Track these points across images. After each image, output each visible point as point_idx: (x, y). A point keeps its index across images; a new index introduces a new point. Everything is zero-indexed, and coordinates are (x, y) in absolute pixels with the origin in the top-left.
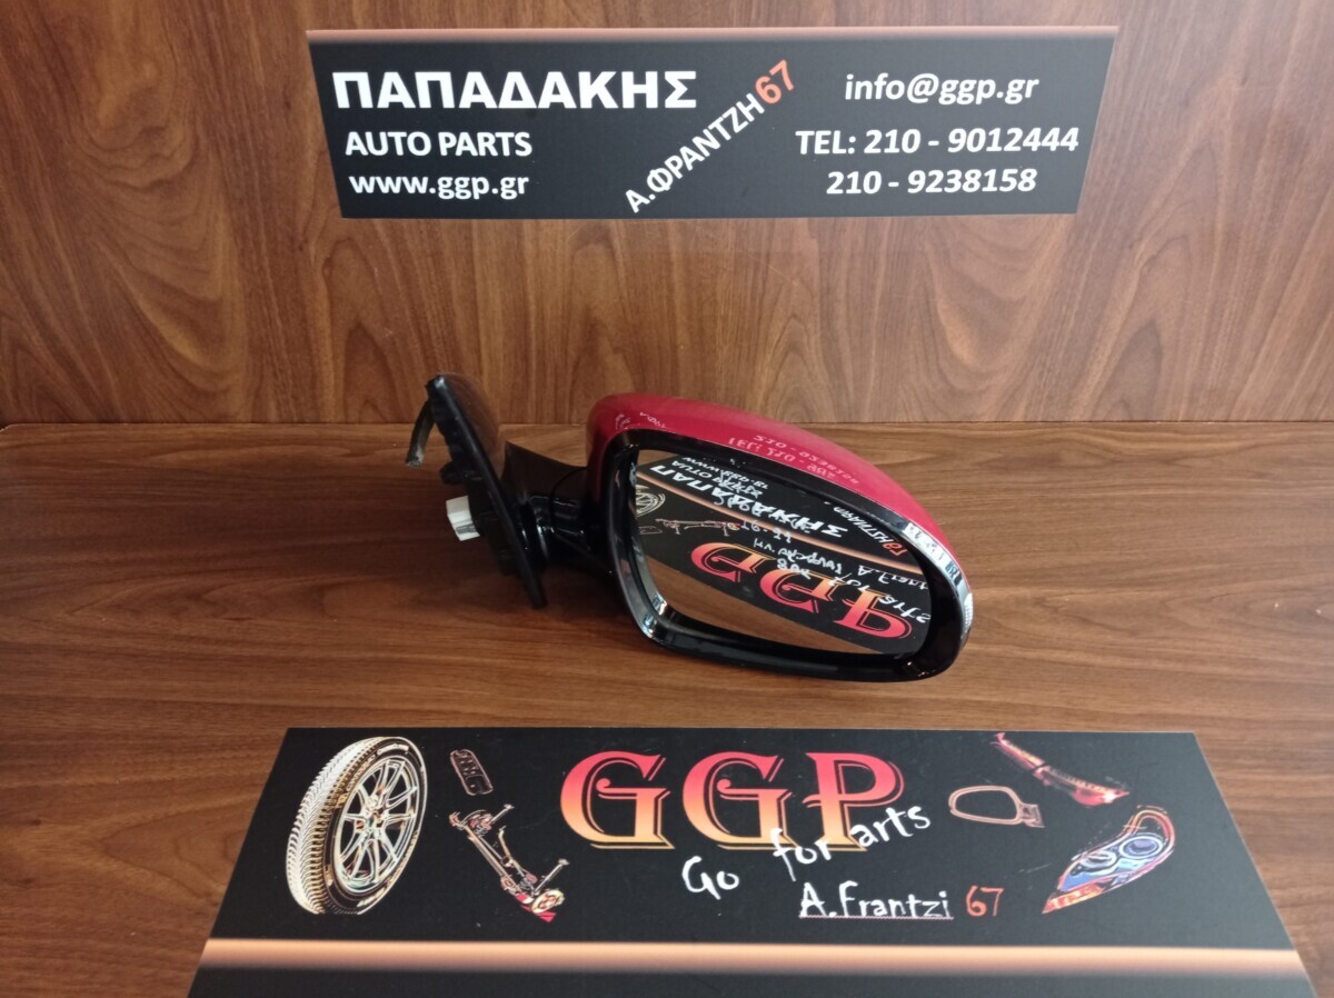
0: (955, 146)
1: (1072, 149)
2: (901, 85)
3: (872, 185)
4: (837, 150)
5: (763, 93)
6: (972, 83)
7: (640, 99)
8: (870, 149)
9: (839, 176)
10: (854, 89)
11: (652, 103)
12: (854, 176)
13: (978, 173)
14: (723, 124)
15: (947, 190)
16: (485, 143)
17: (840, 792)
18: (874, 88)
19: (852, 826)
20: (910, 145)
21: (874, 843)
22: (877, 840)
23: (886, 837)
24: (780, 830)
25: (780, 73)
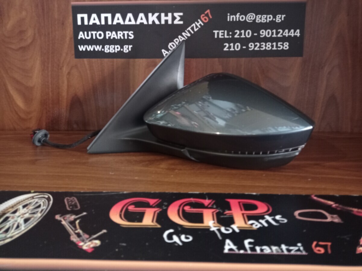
0: (262, 35)
1: (298, 36)
2: (244, 17)
3: (238, 48)
4: (226, 37)
5: (203, 19)
6: (265, 16)
7: (166, 21)
8: (236, 36)
9: (227, 45)
10: (230, 18)
11: (170, 22)
12: (232, 44)
13: (270, 44)
14: (191, 28)
16: (120, 35)
17: (241, 210)
18: (236, 18)
20: (249, 34)
21: (260, 226)
24: (214, 222)
25: (208, 13)
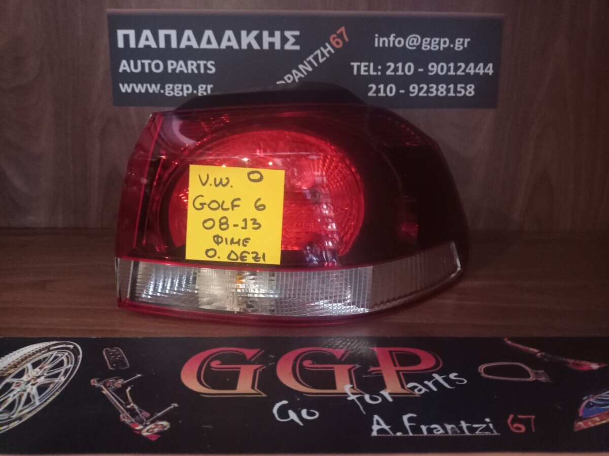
0: (432, 71)
1: (490, 74)
2: (402, 40)
3: (391, 92)
4: (372, 73)
5: (334, 43)
6: (437, 39)
7: (272, 45)
8: (389, 73)
9: (374, 87)
10: (380, 42)
11: (278, 46)
12: (382, 86)
13: (445, 86)
14: (313, 58)
15: (430, 95)
16: (192, 66)
17: (395, 365)
18: (389, 41)
19: (407, 384)
20: (409, 71)
21: (426, 392)
22: (428, 391)
23: (435, 389)
24: (352, 386)
25: (342, 33)
